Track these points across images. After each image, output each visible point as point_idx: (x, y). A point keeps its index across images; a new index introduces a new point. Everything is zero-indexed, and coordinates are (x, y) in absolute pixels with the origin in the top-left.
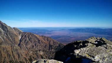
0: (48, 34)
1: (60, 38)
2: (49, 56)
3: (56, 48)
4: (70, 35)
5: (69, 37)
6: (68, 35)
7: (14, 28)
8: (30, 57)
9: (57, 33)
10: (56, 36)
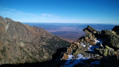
0: (54, 29)
1: (65, 34)
2: (32, 49)
3: (49, 41)
4: (77, 31)
5: (77, 32)
6: (75, 31)
7: (6, 18)
8: (4, 48)
9: (64, 29)
10: (62, 31)
